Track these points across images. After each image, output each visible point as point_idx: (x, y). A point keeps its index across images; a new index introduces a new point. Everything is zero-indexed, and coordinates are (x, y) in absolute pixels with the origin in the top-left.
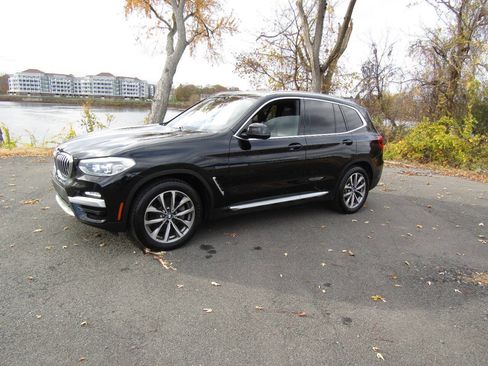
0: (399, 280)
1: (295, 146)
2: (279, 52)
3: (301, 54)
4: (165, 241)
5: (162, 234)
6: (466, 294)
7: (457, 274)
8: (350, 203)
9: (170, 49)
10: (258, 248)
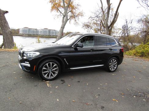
0: (124, 95)
1: (93, 50)
2: (96, 22)
3: (102, 23)
4: (49, 78)
5: (48, 76)
6: (147, 101)
7: (145, 94)
8: (112, 69)
9: (63, 21)
10: (79, 82)
